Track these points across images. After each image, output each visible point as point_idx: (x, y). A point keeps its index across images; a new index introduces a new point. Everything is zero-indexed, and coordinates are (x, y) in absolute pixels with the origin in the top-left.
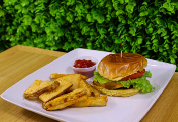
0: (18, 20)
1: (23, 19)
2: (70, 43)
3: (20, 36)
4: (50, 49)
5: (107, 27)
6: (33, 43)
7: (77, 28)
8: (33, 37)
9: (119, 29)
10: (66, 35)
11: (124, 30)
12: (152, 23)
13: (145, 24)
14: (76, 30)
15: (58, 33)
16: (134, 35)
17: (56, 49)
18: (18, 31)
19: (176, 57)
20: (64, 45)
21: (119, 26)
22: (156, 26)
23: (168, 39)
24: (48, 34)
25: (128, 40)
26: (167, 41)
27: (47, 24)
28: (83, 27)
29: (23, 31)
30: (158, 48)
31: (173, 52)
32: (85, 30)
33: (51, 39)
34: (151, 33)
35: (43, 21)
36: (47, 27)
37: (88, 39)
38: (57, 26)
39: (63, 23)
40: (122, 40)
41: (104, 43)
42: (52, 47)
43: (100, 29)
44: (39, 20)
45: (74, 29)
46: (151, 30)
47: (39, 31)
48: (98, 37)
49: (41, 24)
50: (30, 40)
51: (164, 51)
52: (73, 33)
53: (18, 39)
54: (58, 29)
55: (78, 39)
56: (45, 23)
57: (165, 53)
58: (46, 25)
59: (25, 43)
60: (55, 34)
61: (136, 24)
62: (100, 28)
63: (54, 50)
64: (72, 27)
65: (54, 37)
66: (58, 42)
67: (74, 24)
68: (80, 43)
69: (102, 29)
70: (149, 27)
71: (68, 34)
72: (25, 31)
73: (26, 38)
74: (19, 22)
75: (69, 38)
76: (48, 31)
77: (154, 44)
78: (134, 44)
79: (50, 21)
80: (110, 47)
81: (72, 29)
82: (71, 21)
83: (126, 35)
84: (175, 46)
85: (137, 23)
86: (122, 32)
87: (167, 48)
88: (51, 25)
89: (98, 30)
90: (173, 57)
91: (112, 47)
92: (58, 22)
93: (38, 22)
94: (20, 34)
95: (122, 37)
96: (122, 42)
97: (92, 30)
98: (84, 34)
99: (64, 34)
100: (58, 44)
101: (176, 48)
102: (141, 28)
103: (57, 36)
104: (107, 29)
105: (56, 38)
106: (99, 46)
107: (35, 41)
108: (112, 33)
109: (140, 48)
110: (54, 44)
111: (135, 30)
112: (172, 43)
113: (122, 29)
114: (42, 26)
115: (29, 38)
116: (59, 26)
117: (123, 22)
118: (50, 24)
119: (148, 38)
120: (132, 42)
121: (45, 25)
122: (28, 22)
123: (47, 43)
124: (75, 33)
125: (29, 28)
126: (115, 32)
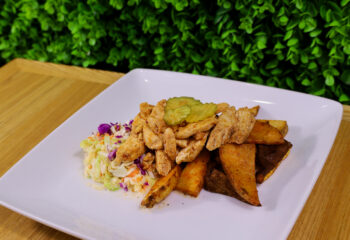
0: (10, 7)
1: (21, 6)
2: (119, 49)
3: (18, 39)
4: (81, 66)
5: (194, 15)
6: (47, 52)
7: (131, 19)
8: (45, 40)
9: (218, 20)
10: (111, 34)
11: (228, 21)
12: (287, 6)
13: (273, 10)
14: (131, 23)
15: (95, 32)
16: (250, 31)
17: (93, 63)
18: (13, 30)
19: (336, 73)
20: (108, 55)
21: (219, 13)
22: (294, 12)
23: (319, 37)
24: (76, 36)
25: (238, 43)
26: (318, 41)
27: (71, 15)
28: (145, 18)
29: (24, 29)
30: (300, 56)
31: (331, 63)
32: (148, 24)
33: (81, 44)
34: (285, 27)
35: (62, 9)
36: (72, 20)
37: (156, 40)
38: (92, 18)
39: (102, 11)
40: (226, 42)
41: (188, 49)
42: (85, 60)
43: (180, 20)
44: (53, 6)
45: (125, 22)
46: (284, 20)
47: (55, 29)
48: (176, 37)
49: (59, 14)
50: (40, 46)
51: (310, 61)
52: (124, 29)
53: (15, 44)
54: (95, 24)
55: (135, 42)
56: (66, 12)
57: (313, 66)
58: (70, 17)
59: (30, 52)
60: (90, 35)
61: (253, 10)
62: (180, 18)
63: (90, 67)
64: (122, 17)
65: (87, 40)
66: (96, 49)
67: (126, 12)
68: (140, 49)
69: (183, 21)
70: (280, 14)
71: (114, 32)
72: (28, 29)
73: (30, 43)
74: (14, 10)
75: (119, 40)
76: (74, 29)
77: (291, 49)
78: (251, 49)
79: (76, 7)
80: (202, 55)
81: (122, 21)
82: (119, 7)
83: (232, 31)
84: (333, 51)
85: (255, 7)
86: (225, 25)
87: (318, 56)
88: (80, 17)
89: (176, 23)
90: (330, 73)
91: (206, 56)
92: (93, 8)
93: (51, 12)
94: (19, 35)
95: (225, 35)
96: (226, 46)
97: (163, 23)
98: (148, 32)
99: (107, 31)
100: (97, 52)
101: (336, 57)
102: (262, 17)
103: (94, 37)
104: (194, 20)
105: (93, 42)
106: (178, 55)
107: (50, 49)
108: (203, 27)
109: (262, 57)
110: (89, 53)
111: (251, 22)
112: (328, 45)
113: (225, 20)
114: (61, 18)
115: (37, 42)
116: (95, 17)
117: (227, 6)
118: (76, 15)
119: (278, 35)
120: (246, 45)
121: (66, 16)
122: (32, 11)
123: (74, 53)
124: (129, 30)
125: (35, 23)
126: (211, 25)
